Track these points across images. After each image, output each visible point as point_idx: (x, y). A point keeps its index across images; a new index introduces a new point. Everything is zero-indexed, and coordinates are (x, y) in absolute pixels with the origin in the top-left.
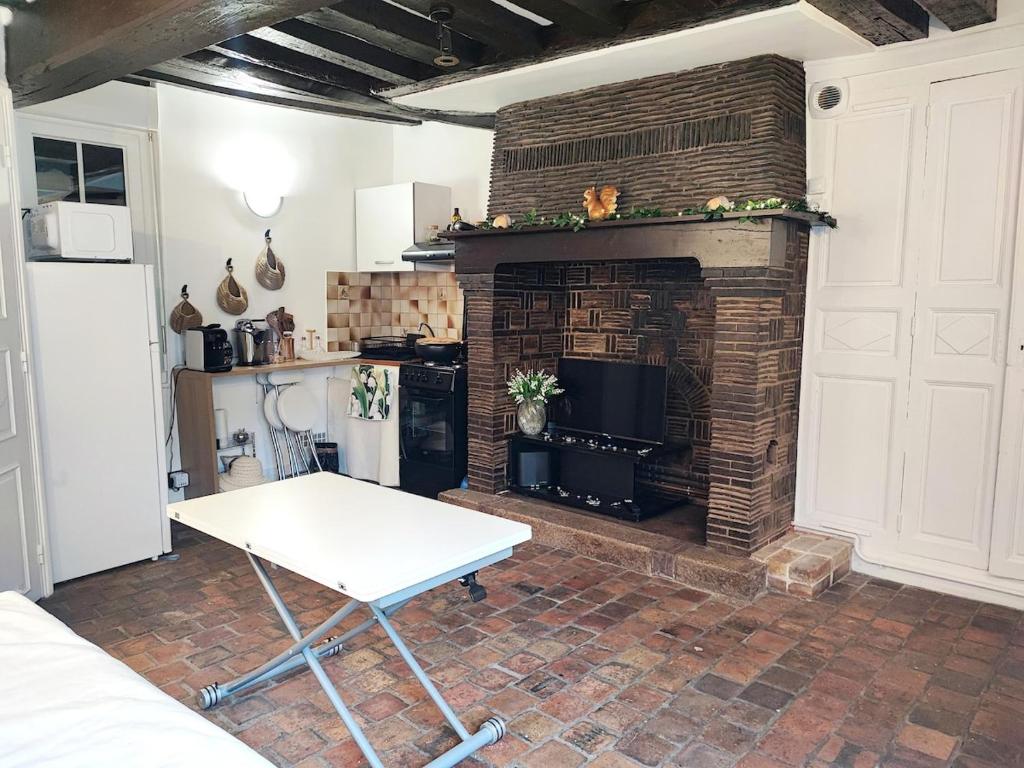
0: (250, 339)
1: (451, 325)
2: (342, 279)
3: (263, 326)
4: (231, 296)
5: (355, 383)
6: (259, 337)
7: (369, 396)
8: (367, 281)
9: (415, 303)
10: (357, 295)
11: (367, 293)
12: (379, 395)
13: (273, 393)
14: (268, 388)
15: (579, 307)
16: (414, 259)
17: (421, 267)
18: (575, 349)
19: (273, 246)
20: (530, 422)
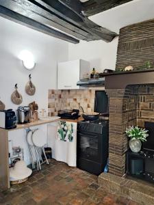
0: (23, 114)
1: (89, 107)
2: (53, 92)
3: (27, 109)
4: (16, 97)
5: (59, 128)
6: (26, 113)
7: (64, 133)
8: (60, 93)
9: (75, 100)
10: (57, 97)
11: (60, 97)
12: (68, 133)
13: (30, 133)
14: (29, 131)
15: (144, 101)
16: (80, 85)
17: (82, 88)
18: (142, 117)
19: (32, 80)
20: (135, 147)
